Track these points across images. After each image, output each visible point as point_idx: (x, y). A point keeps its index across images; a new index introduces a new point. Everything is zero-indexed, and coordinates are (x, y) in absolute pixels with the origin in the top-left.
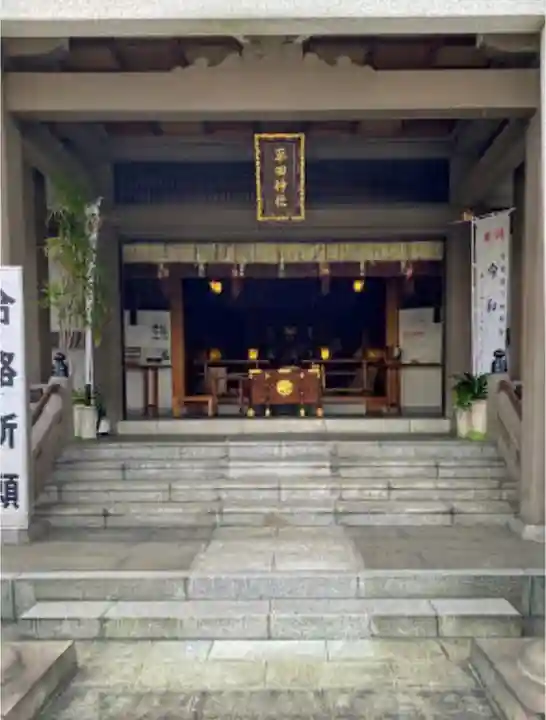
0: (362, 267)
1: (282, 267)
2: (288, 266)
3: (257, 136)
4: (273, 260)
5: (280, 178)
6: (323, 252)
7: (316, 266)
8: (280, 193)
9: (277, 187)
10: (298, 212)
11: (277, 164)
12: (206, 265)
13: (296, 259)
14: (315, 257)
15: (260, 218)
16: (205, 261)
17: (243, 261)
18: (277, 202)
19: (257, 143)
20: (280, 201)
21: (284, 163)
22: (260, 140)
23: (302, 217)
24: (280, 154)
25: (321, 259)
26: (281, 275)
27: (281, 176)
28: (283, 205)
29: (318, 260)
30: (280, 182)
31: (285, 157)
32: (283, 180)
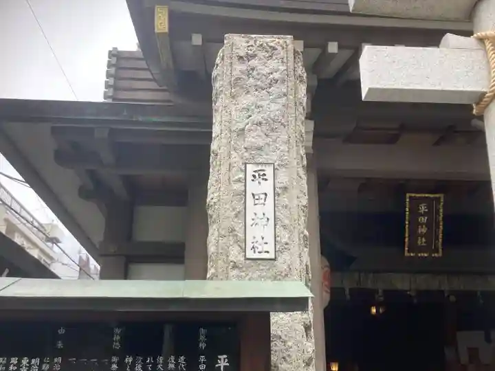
1: (413, 293)
2: (418, 292)
3: (408, 195)
5: (422, 224)
6: (446, 282)
7: (441, 292)
8: (421, 235)
9: (419, 231)
10: (438, 252)
11: (421, 215)
12: (350, 289)
14: (440, 286)
15: (406, 254)
16: (349, 286)
18: (419, 242)
19: (407, 200)
20: (422, 242)
21: (425, 214)
22: (410, 197)
23: (440, 254)
24: (423, 208)
25: (445, 288)
27: (423, 224)
28: (424, 244)
29: (443, 289)
30: (422, 227)
31: (426, 210)
32: (424, 226)
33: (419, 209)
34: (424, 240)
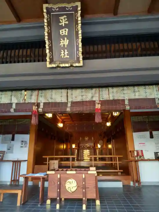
0: (127, 102)
1: (69, 105)
2: (73, 103)
3: (45, 6)
4: (64, 100)
5: (63, 37)
6: (97, 95)
7: (93, 103)
8: (64, 48)
9: (62, 44)
10: (79, 62)
11: (62, 27)
12: (17, 104)
13: (79, 99)
14: (92, 97)
15: (49, 65)
16: (16, 101)
17: (42, 100)
19: (45, 11)
20: (65, 54)
21: (66, 26)
24: (63, 21)
25: (96, 99)
26: (68, 109)
27: (65, 36)
28: (66, 56)
29: (94, 99)
30: (64, 40)
31: (67, 23)
32: (66, 38)
33: (60, 22)
34: (66, 53)
